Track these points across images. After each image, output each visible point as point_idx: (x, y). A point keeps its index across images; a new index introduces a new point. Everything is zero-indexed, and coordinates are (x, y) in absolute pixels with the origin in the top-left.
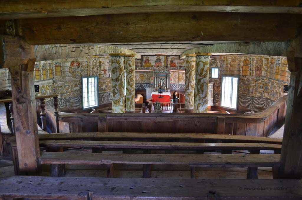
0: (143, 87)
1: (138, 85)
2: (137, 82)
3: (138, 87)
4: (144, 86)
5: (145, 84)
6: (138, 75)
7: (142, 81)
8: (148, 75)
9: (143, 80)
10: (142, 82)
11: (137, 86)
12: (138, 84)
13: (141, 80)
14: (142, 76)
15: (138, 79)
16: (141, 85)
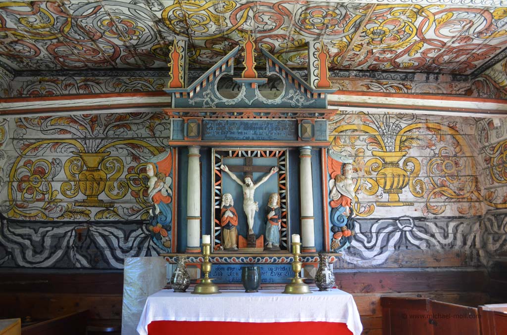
0: (97, 257)
1: (59, 238)
2: (54, 215)
3: (59, 253)
4: (101, 242)
5: (114, 224)
6: (64, 159)
7: (91, 200)
8: (135, 158)
9: (102, 197)
10: (94, 210)
11: (48, 242)
12: (61, 231)
13: (80, 197)
14: (92, 161)
15: (57, 186)
16: (79, 236)
